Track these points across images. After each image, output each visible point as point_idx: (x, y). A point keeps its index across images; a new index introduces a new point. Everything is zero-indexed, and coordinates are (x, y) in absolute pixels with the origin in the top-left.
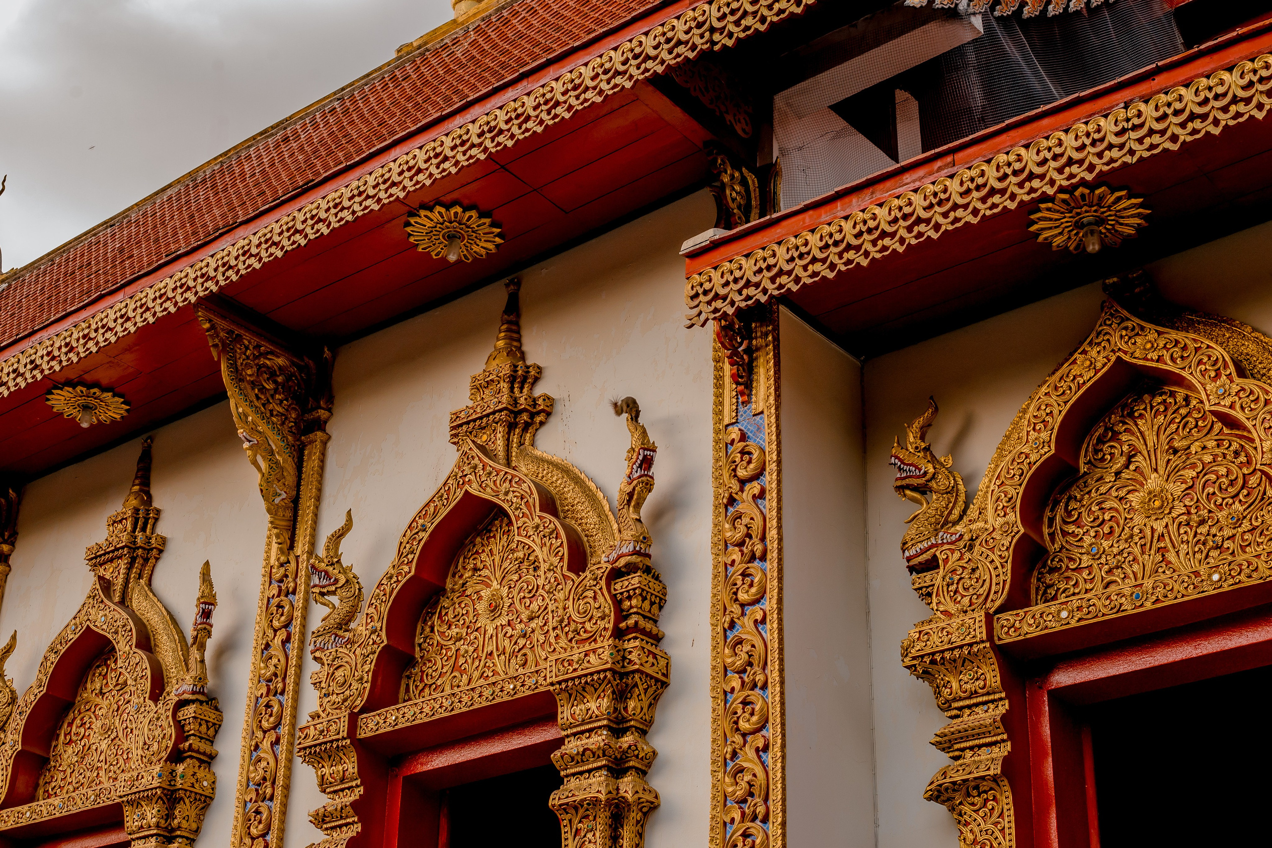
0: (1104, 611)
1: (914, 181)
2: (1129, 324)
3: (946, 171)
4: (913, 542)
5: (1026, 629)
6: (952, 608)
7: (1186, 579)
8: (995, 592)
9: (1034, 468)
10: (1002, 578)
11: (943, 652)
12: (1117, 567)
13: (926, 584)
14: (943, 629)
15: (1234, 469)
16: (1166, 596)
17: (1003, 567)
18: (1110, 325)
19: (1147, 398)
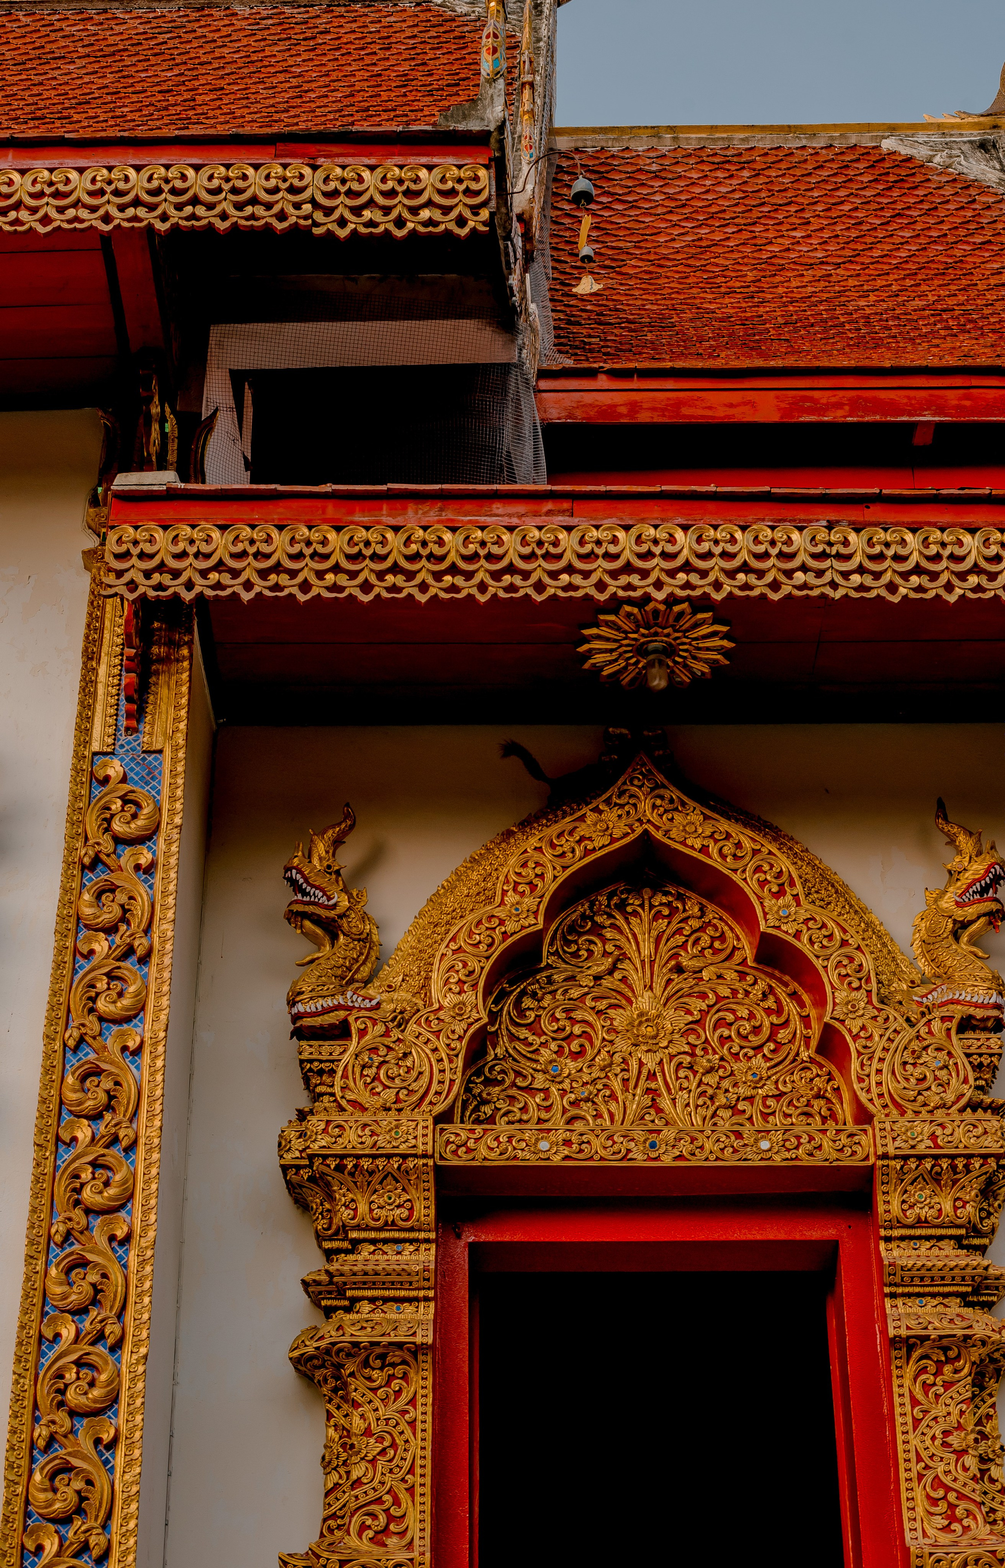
0: (602, 1153)
1: (510, 515)
2: (667, 794)
3: (561, 518)
4: (313, 994)
5: (484, 1152)
6: (365, 1098)
7: (723, 1138)
8: (437, 1093)
9: (510, 941)
10: (448, 1075)
11: (358, 1157)
12: (587, 1100)
13: (320, 1057)
14: (365, 1126)
15: (760, 1014)
16: (694, 1154)
17: (451, 1061)
18: (640, 787)
19: (647, 893)
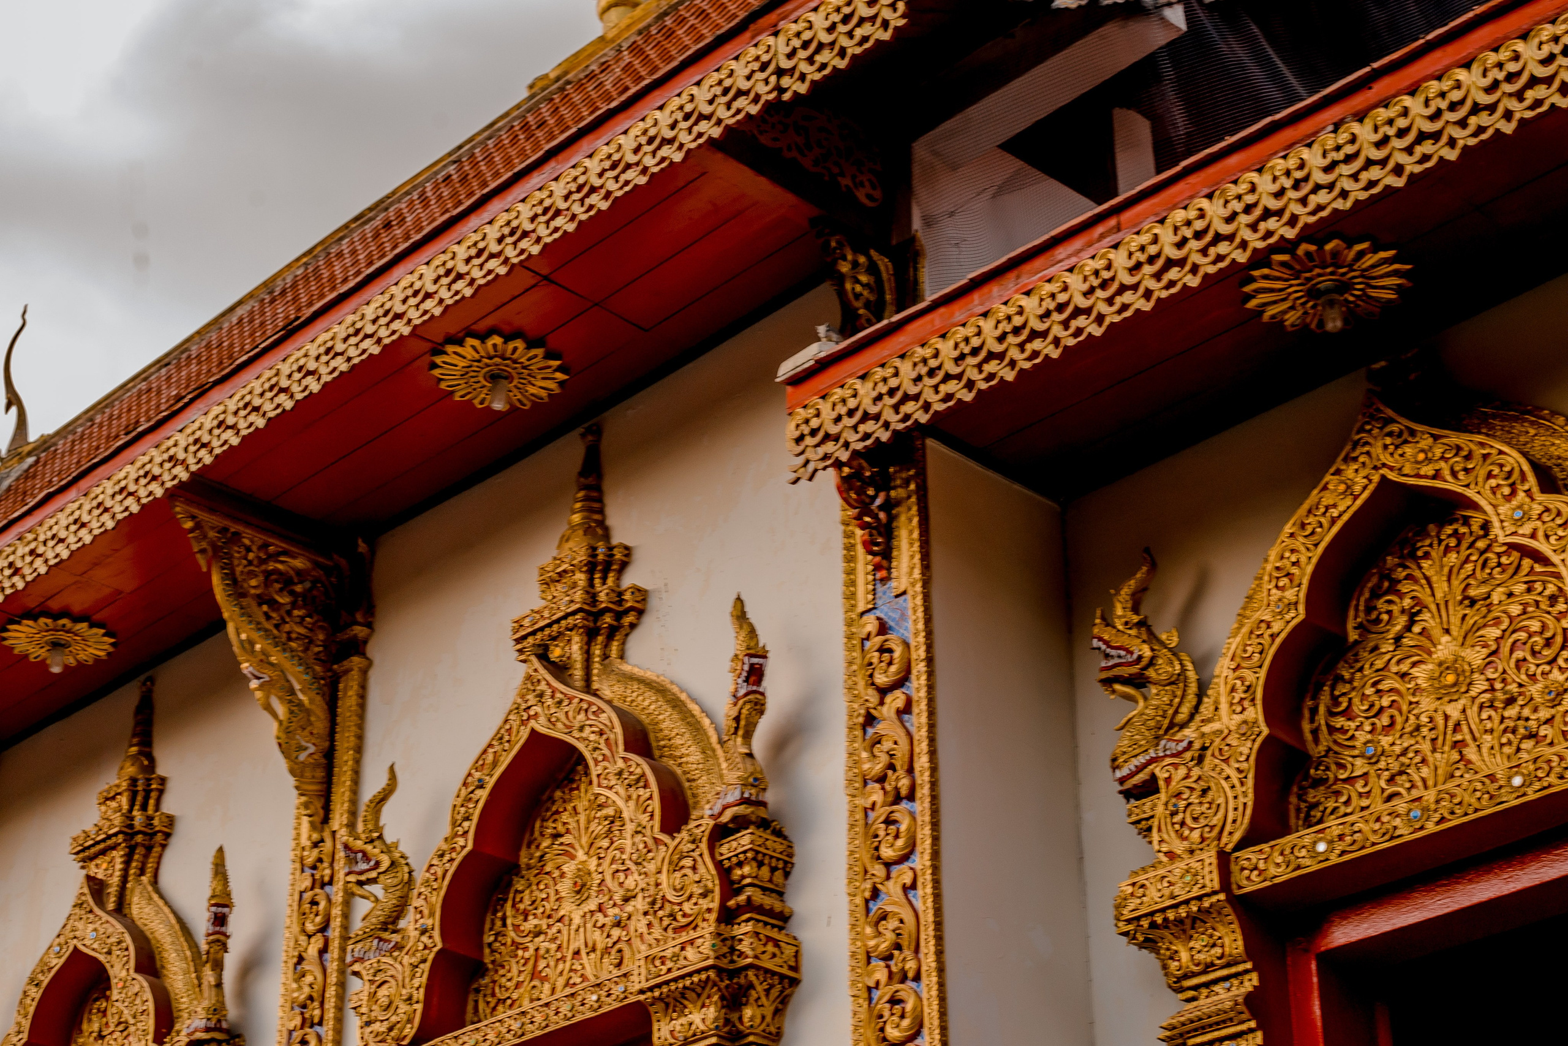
0: (1373, 838)
1: (1069, 257)
2: (1395, 428)
3: (1108, 239)
4: (1126, 757)
5: (1273, 871)
6: (1179, 847)
7: (1479, 786)
8: (1234, 821)
9: (1278, 641)
10: (1241, 800)
11: (1163, 910)
12: (1401, 773)
13: (1145, 816)
14: (1164, 877)
15: (1550, 621)
16: (1452, 813)
17: (1242, 784)
18: (1369, 432)
19: (1432, 529)
